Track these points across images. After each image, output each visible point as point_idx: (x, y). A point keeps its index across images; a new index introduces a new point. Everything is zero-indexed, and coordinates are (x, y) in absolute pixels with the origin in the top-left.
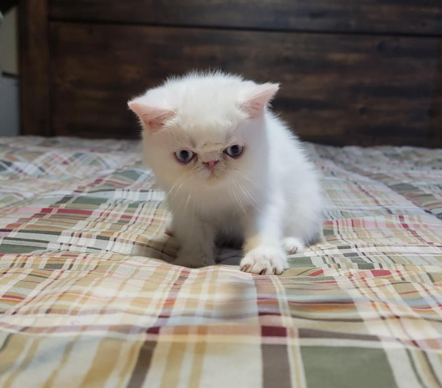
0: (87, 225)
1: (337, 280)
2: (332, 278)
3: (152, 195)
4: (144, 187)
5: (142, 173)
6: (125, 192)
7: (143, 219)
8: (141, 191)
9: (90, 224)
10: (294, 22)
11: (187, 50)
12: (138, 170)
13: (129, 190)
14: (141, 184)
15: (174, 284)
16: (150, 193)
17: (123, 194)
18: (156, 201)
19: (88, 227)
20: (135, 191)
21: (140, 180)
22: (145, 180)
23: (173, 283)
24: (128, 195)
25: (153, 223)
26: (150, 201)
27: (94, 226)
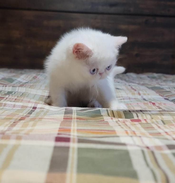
1: (109, 123)
2: (107, 122)
3: (19, 89)
4: (15, 85)
5: (16, 80)
6: (4, 87)
7: (10, 99)
8: (13, 87)
10: (101, 9)
11: (45, 23)
12: (14, 78)
13: (6, 86)
14: (14, 84)
16: (17, 88)
17: (3, 88)
20: (9, 86)
21: (14, 83)
22: (17, 83)
24: (5, 89)
25: (16, 101)
26: (17, 92)
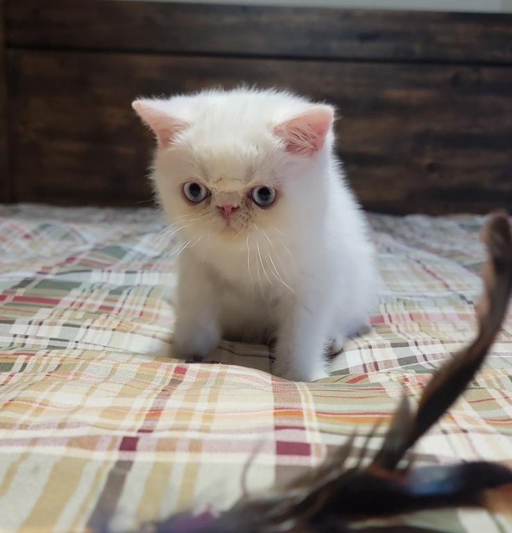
0: (52, 314)
1: (384, 387)
2: (379, 384)
3: (141, 277)
4: (132, 268)
5: (130, 250)
6: (105, 274)
7: (128, 311)
8: (127, 272)
9: (55, 313)
12: (124, 245)
13: (110, 271)
14: (128, 264)
15: (163, 390)
16: (138, 275)
17: (102, 277)
18: (146, 286)
19: (53, 316)
20: (118, 272)
21: (127, 258)
22: (133, 259)
23: (161, 389)
24: (109, 278)
25: (143, 317)
26: (138, 285)
27: (61, 316)
